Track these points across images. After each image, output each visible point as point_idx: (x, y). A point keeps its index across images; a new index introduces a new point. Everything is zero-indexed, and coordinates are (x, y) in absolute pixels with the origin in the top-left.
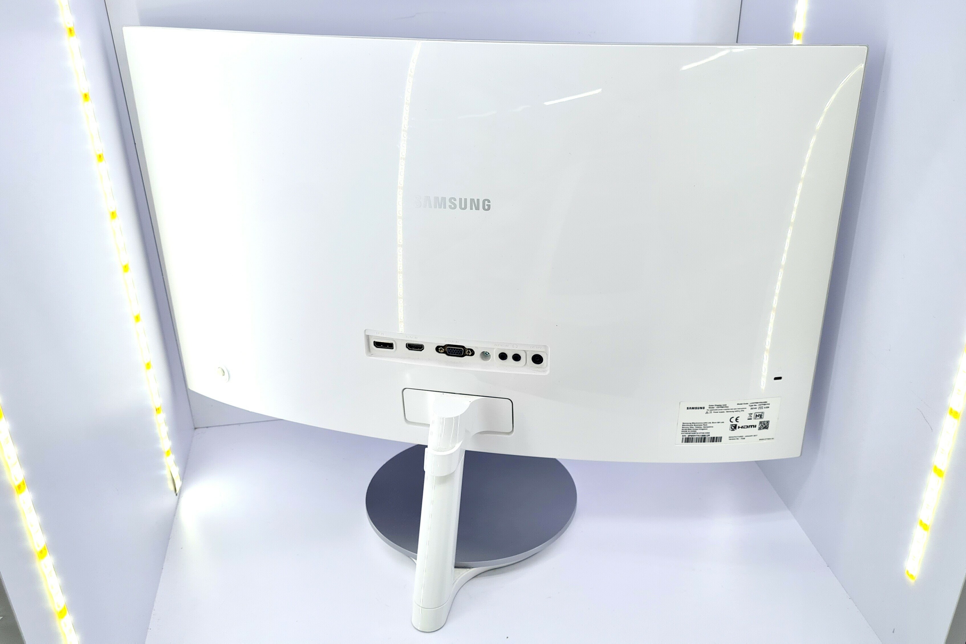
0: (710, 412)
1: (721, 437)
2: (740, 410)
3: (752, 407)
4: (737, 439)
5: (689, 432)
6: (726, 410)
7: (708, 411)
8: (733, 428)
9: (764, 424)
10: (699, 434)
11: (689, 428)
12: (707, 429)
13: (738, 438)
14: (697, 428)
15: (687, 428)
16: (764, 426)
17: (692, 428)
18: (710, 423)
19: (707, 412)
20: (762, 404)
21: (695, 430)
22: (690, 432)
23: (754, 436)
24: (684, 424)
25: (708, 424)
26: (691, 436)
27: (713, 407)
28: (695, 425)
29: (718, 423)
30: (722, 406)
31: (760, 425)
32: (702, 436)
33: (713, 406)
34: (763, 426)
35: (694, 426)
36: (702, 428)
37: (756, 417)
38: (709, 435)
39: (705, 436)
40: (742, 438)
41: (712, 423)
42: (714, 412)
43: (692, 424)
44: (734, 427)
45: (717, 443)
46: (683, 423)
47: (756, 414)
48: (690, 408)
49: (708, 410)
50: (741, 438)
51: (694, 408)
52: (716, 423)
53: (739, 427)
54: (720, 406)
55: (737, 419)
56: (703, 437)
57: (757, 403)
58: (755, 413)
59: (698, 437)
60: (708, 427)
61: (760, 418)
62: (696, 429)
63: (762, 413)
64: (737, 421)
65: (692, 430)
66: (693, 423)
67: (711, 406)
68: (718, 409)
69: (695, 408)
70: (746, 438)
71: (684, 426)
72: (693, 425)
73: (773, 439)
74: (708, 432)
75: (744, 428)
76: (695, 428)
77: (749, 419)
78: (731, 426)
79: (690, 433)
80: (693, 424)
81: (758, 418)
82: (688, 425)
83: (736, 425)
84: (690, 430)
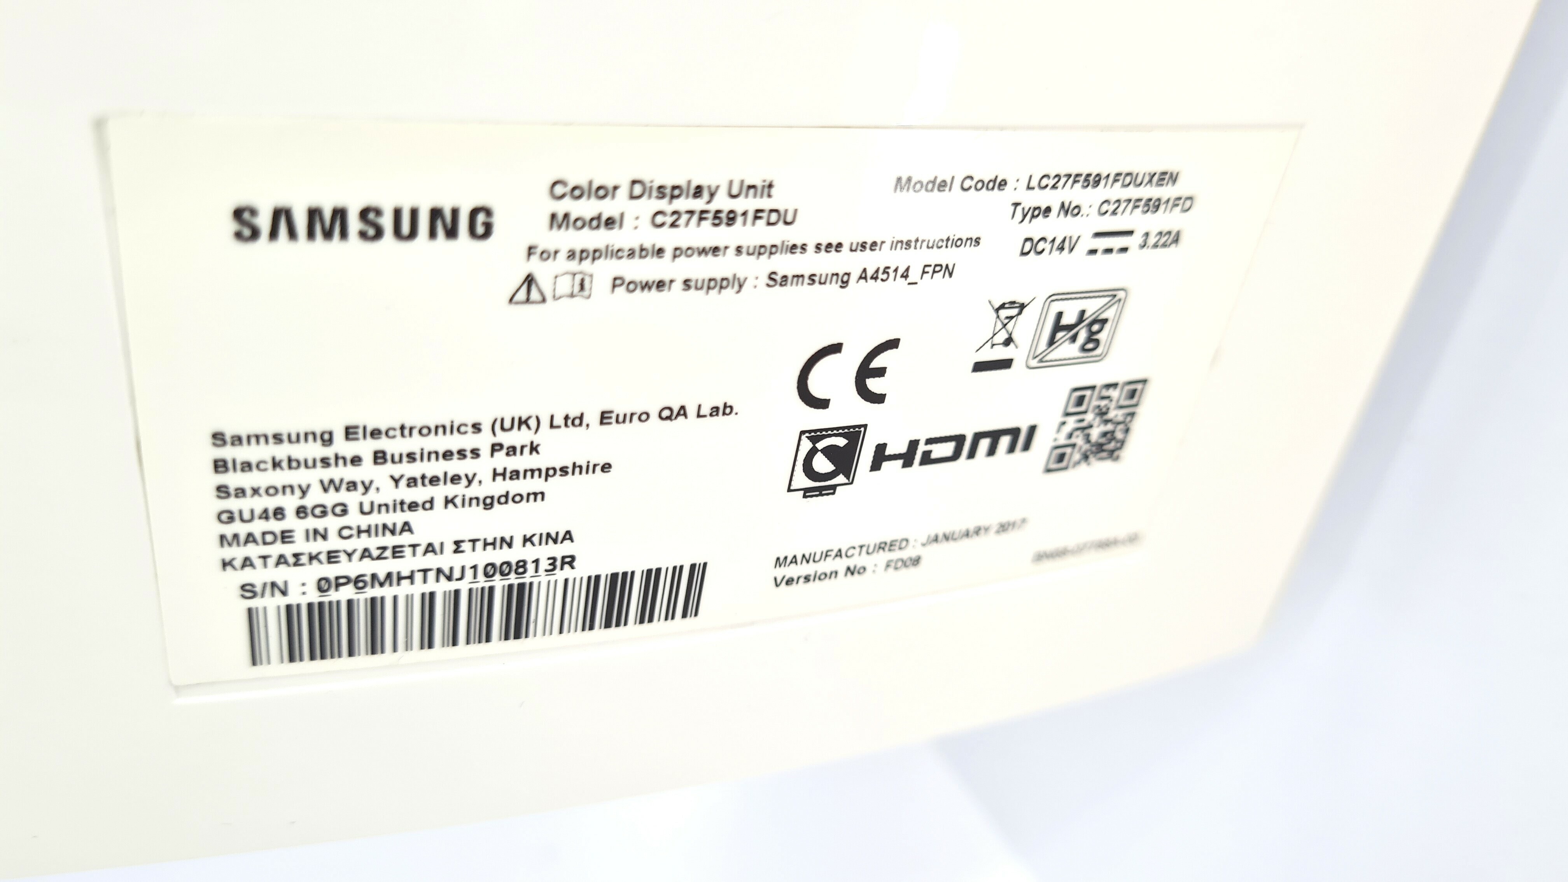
0: (565, 285)
1: (698, 572)
2: (916, 259)
3: (1038, 228)
4: (850, 571)
5: (320, 546)
6: (760, 251)
7: (543, 272)
8: (822, 464)
9: (1102, 413)
10: (447, 560)
11: (315, 497)
12: (538, 495)
13: (857, 561)
14: (420, 494)
15: (290, 503)
16: (1095, 434)
17: (353, 499)
18: (576, 421)
19: (530, 280)
20: (1133, 192)
21: (398, 518)
22: (334, 543)
23: (1004, 528)
24: (228, 453)
25: (544, 437)
26: (358, 582)
27: (608, 208)
28: (380, 457)
29: (670, 414)
30: (722, 202)
31: (1072, 423)
32: (491, 570)
33: (603, 192)
34: (1085, 429)
35: (367, 471)
36: (475, 491)
37: (1052, 342)
38: (569, 561)
39: (522, 565)
40: (896, 555)
41: (592, 418)
42: (617, 282)
43: (342, 447)
44: (830, 452)
45: (659, 626)
46: (218, 438)
47: (1056, 307)
48: (281, 215)
49: (546, 255)
50: (883, 557)
51: (340, 214)
52: (644, 417)
53: (880, 456)
54: (698, 204)
55: (876, 364)
56: (499, 583)
57: (1093, 180)
58: (1053, 298)
59: (442, 587)
60: (548, 473)
61: (1083, 349)
62: (413, 506)
63: (1113, 295)
64: (873, 384)
65: (354, 519)
66: (350, 433)
67: (577, 193)
68: (668, 238)
69: (354, 224)
70: (929, 554)
71: (233, 479)
72: (356, 460)
73: (1133, 539)
74: (558, 527)
75: (927, 459)
76: (388, 494)
77: (979, 367)
78: (806, 445)
79: (332, 557)
80: (365, 448)
81: (1067, 349)
82: (292, 463)
83: (854, 434)
84: (332, 523)
